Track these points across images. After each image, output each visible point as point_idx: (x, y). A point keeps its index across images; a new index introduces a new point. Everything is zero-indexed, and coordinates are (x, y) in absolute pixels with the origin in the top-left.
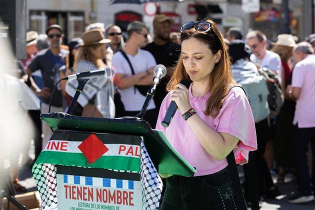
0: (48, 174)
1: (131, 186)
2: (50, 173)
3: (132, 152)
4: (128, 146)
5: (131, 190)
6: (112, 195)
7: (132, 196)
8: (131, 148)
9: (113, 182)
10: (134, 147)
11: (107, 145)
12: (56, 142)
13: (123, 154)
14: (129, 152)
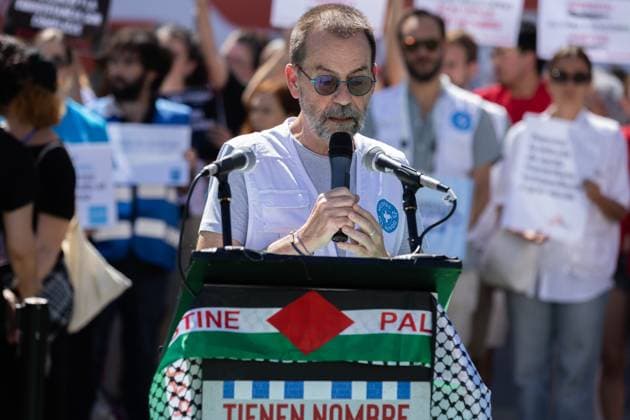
0: (172, 379)
1: (404, 393)
2: (179, 377)
3: (412, 325)
4: (400, 314)
5: (404, 402)
6: (354, 414)
7: (405, 412)
8: (408, 316)
9: (359, 389)
10: (417, 315)
11: (349, 314)
12: (214, 311)
13: (391, 329)
14: (403, 325)
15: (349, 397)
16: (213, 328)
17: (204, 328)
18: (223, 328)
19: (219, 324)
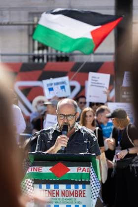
0: (28, 184)
1: (84, 187)
2: (29, 184)
3: (85, 171)
4: (82, 168)
5: (84, 190)
6: (72, 192)
7: (84, 192)
8: (84, 168)
9: (73, 186)
10: (86, 168)
11: (69, 168)
12: (36, 167)
13: (80, 172)
14: (83, 170)
15: (70, 188)
16: (35, 171)
17: (33, 171)
18: (38, 172)
19: (37, 171)
